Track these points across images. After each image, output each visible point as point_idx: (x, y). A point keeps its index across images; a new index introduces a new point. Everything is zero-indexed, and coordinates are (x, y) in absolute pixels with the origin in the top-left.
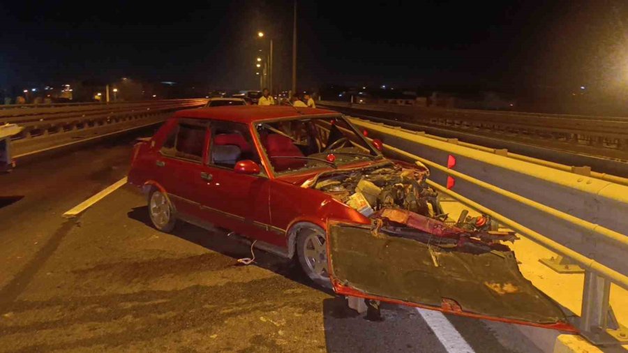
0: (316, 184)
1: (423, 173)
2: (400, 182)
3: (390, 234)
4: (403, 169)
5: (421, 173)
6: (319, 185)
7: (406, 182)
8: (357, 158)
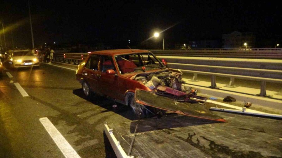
0: (135, 78)
1: (179, 74)
2: (169, 77)
3: (159, 95)
4: (172, 72)
5: (178, 74)
6: (137, 78)
7: (171, 77)
8: (155, 68)
